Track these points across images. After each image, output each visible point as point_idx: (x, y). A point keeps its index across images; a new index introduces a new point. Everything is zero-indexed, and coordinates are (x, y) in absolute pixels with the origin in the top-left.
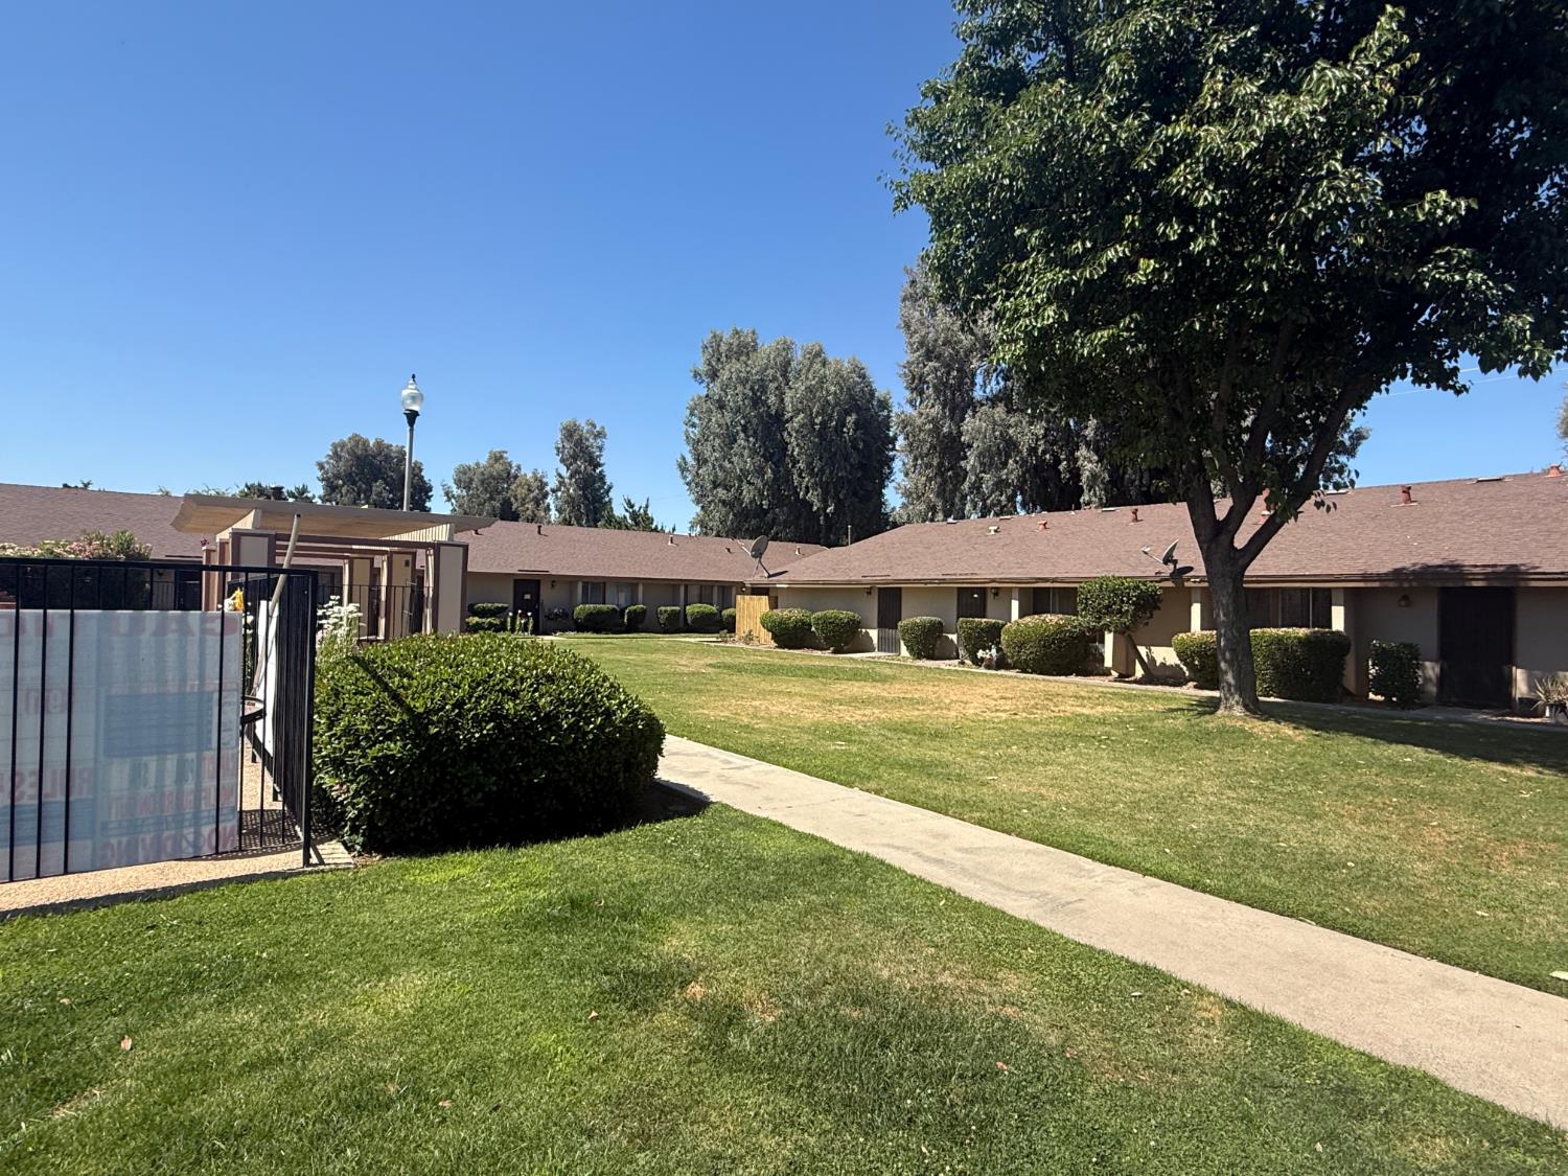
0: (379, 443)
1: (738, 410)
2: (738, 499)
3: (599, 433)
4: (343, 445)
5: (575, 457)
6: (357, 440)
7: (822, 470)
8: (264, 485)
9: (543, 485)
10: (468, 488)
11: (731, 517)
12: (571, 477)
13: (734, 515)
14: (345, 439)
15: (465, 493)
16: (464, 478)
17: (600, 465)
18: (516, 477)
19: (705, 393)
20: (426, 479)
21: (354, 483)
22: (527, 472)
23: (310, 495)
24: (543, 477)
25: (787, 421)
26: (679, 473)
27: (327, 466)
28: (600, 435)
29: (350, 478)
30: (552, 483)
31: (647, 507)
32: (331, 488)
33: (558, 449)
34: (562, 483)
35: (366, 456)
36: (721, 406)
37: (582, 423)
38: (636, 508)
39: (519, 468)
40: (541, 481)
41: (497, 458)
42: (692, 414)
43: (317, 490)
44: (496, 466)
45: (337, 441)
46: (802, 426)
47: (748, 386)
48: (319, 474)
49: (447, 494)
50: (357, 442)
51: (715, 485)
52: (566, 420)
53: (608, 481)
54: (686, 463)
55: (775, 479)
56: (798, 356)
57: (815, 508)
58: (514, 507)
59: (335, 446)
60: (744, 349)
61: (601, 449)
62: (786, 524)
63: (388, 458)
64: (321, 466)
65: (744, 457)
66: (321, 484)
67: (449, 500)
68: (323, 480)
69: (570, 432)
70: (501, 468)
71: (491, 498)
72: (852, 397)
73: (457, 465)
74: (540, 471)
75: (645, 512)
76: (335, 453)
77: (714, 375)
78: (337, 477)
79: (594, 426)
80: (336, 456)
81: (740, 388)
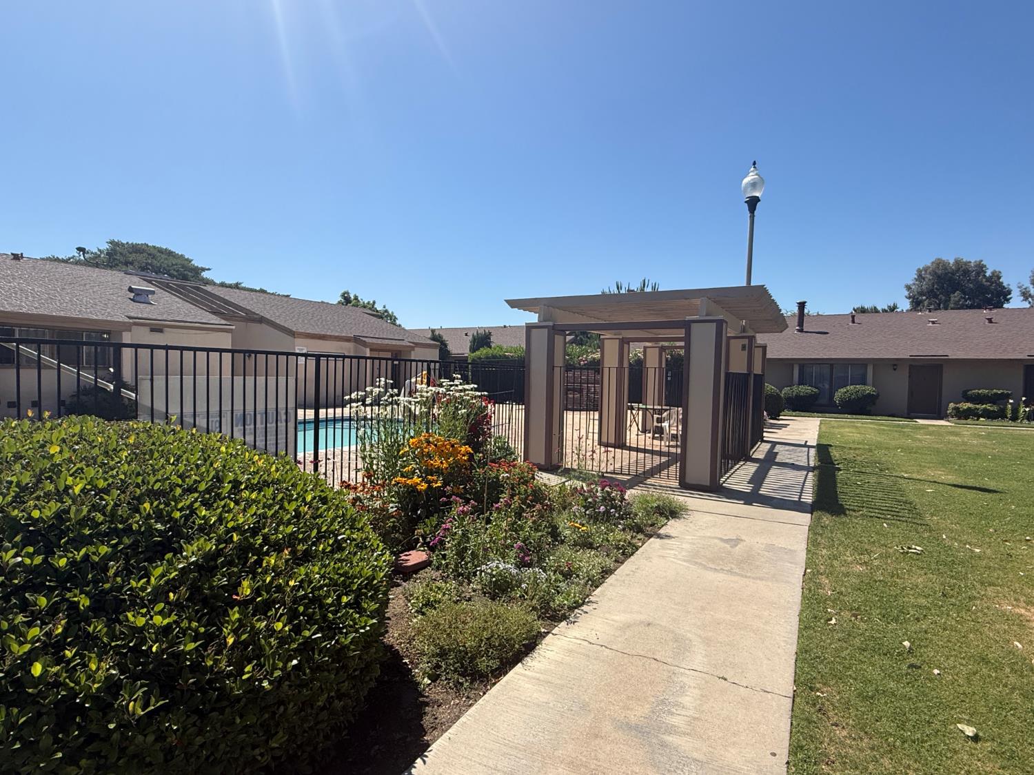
0: (957, 262)
4: (926, 269)
6: (939, 263)
14: (929, 264)
20: (1005, 284)
21: (936, 296)
23: (899, 310)
27: (913, 287)
29: (931, 293)
32: (916, 304)
35: (946, 274)
43: (905, 305)
45: (921, 267)
48: (907, 293)
59: (919, 271)
63: (966, 272)
64: (908, 288)
66: (907, 301)
68: (909, 298)
78: (921, 294)
80: (920, 277)
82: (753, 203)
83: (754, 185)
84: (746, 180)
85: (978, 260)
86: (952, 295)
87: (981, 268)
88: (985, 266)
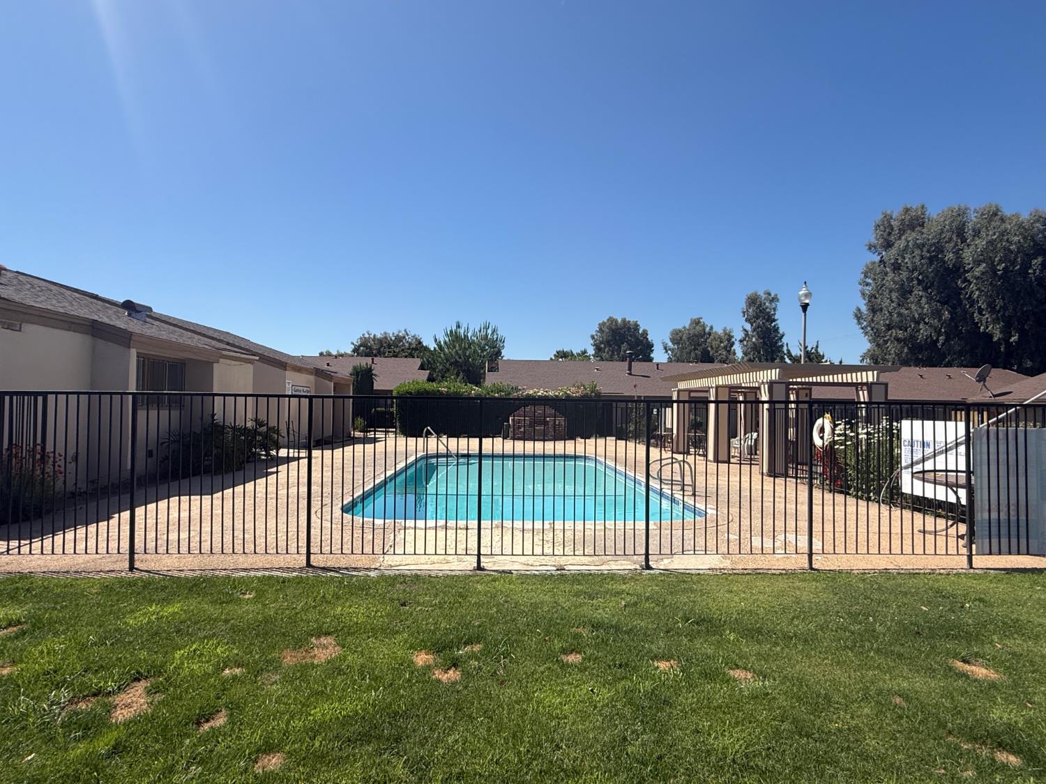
0: (624, 320)
1: (915, 269)
2: (913, 337)
3: (773, 299)
4: (604, 324)
5: (757, 317)
6: (611, 320)
7: (1004, 308)
8: (565, 350)
9: (730, 337)
10: (678, 343)
11: (906, 350)
12: (754, 330)
13: (909, 349)
15: (676, 347)
16: (677, 337)
17: (774, 320)
18: (710, 334)
19: (879, 258)
20: (650, 340)
21: (610, 346)
22: (719, 330)
23: (588, 355)
24: (730, 332)
25: (968, 271)
26: (856, 321)
27: (596, 337)
28: (775, 299)
29: (608, 343)
30: (738, 335)
31: (817, 347)
32: (598, 349)
33: (744, 312)
34: (747, 335)
35: (617, 329)
36: (896, 267)
37: (761, 293)
38: (809, 349)
39: (712, 328)
40: (729, 335)
41: (697, 322)
42: (866, 277)
43: (591, 351)
44: (697, 328)
45: (601, 322)
46: (983, 273)
47: (925, 249)
48: (592, 342)
49: (665, 348)
50: (612, 321)
51: (889, 327)
52: (750, 292)
53: (781, 331)
54: (861, 313)
55: (952, 319)
56: (973, 218)
57: (995, 339)
58: (711, 353)
59: (599, 324)
60: (915, 222)
61: (775, 309)
62: (960, 353)
63: (629, 329)
64: (593, 337)
65: (920, 304)
66: (593, 348)
67: (666, 352)
68: (595, 345)
69: (753, 301)
70: (701, 329)
71: (695, 349)
72: (1036, 244)
73: (671, 329)
74: (728, 328)
75: (816, 350)
76: (601, 329)
77: (888, 245)
78: (601, 343)
79: (769, 294)
80: (601, 330)
81: (917, 252)
82: (805, 307)
83: (807, 296)
84: (801, 293)
85: (635, 320)
86: (622, 346)
87: (636, 326)
88: (639, 325)
